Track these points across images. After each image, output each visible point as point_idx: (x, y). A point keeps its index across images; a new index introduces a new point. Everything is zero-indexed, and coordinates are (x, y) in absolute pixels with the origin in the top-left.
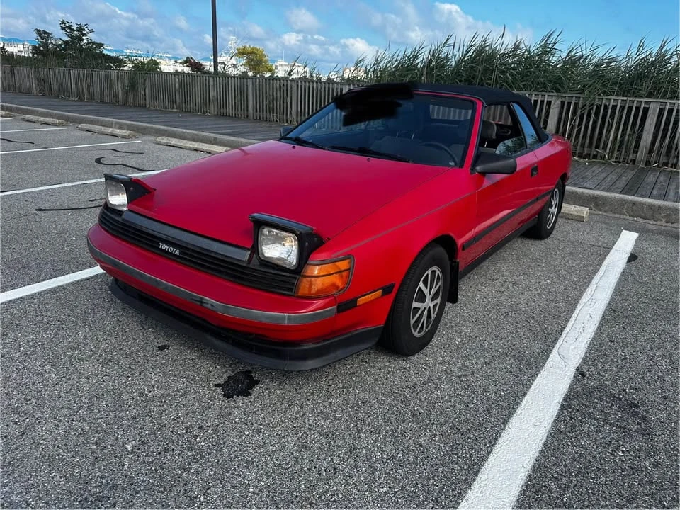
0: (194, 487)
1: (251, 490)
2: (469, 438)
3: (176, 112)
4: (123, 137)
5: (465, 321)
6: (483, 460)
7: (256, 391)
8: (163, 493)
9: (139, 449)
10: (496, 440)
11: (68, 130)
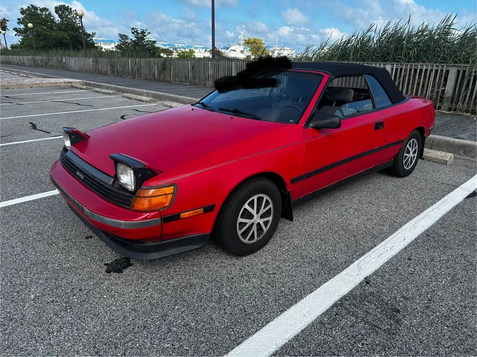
0: (55, 326)
1: (86, 333)
2: (249, 319)
3: (188, 85)
4: (146, 102)
5: (300, 235)
6: (249, 335)
7: (127, 271)
8: (35, 327)
9: (38, 299)
10: (268, 322)
11: (117, 97)
